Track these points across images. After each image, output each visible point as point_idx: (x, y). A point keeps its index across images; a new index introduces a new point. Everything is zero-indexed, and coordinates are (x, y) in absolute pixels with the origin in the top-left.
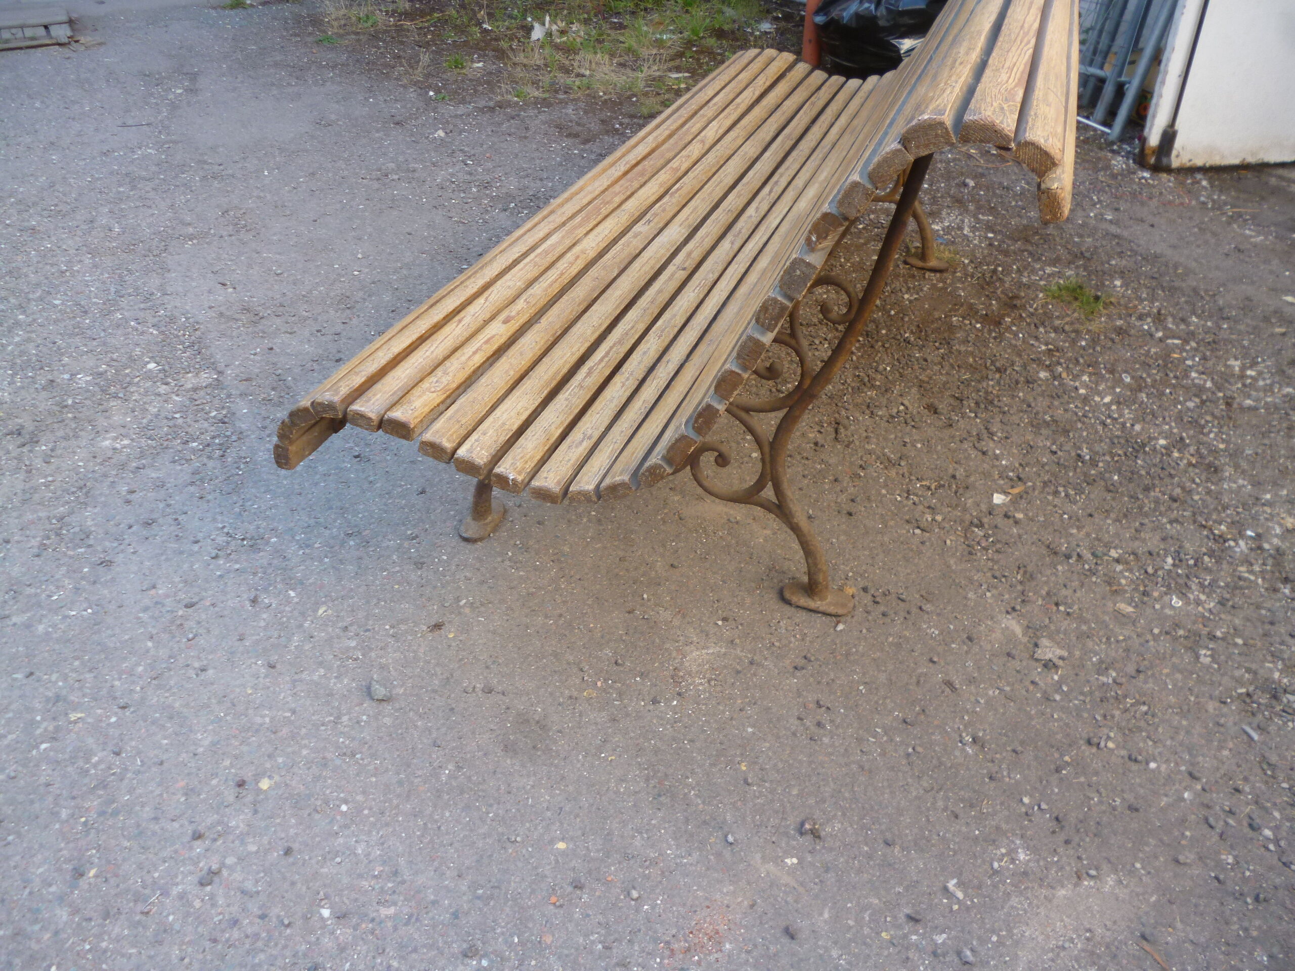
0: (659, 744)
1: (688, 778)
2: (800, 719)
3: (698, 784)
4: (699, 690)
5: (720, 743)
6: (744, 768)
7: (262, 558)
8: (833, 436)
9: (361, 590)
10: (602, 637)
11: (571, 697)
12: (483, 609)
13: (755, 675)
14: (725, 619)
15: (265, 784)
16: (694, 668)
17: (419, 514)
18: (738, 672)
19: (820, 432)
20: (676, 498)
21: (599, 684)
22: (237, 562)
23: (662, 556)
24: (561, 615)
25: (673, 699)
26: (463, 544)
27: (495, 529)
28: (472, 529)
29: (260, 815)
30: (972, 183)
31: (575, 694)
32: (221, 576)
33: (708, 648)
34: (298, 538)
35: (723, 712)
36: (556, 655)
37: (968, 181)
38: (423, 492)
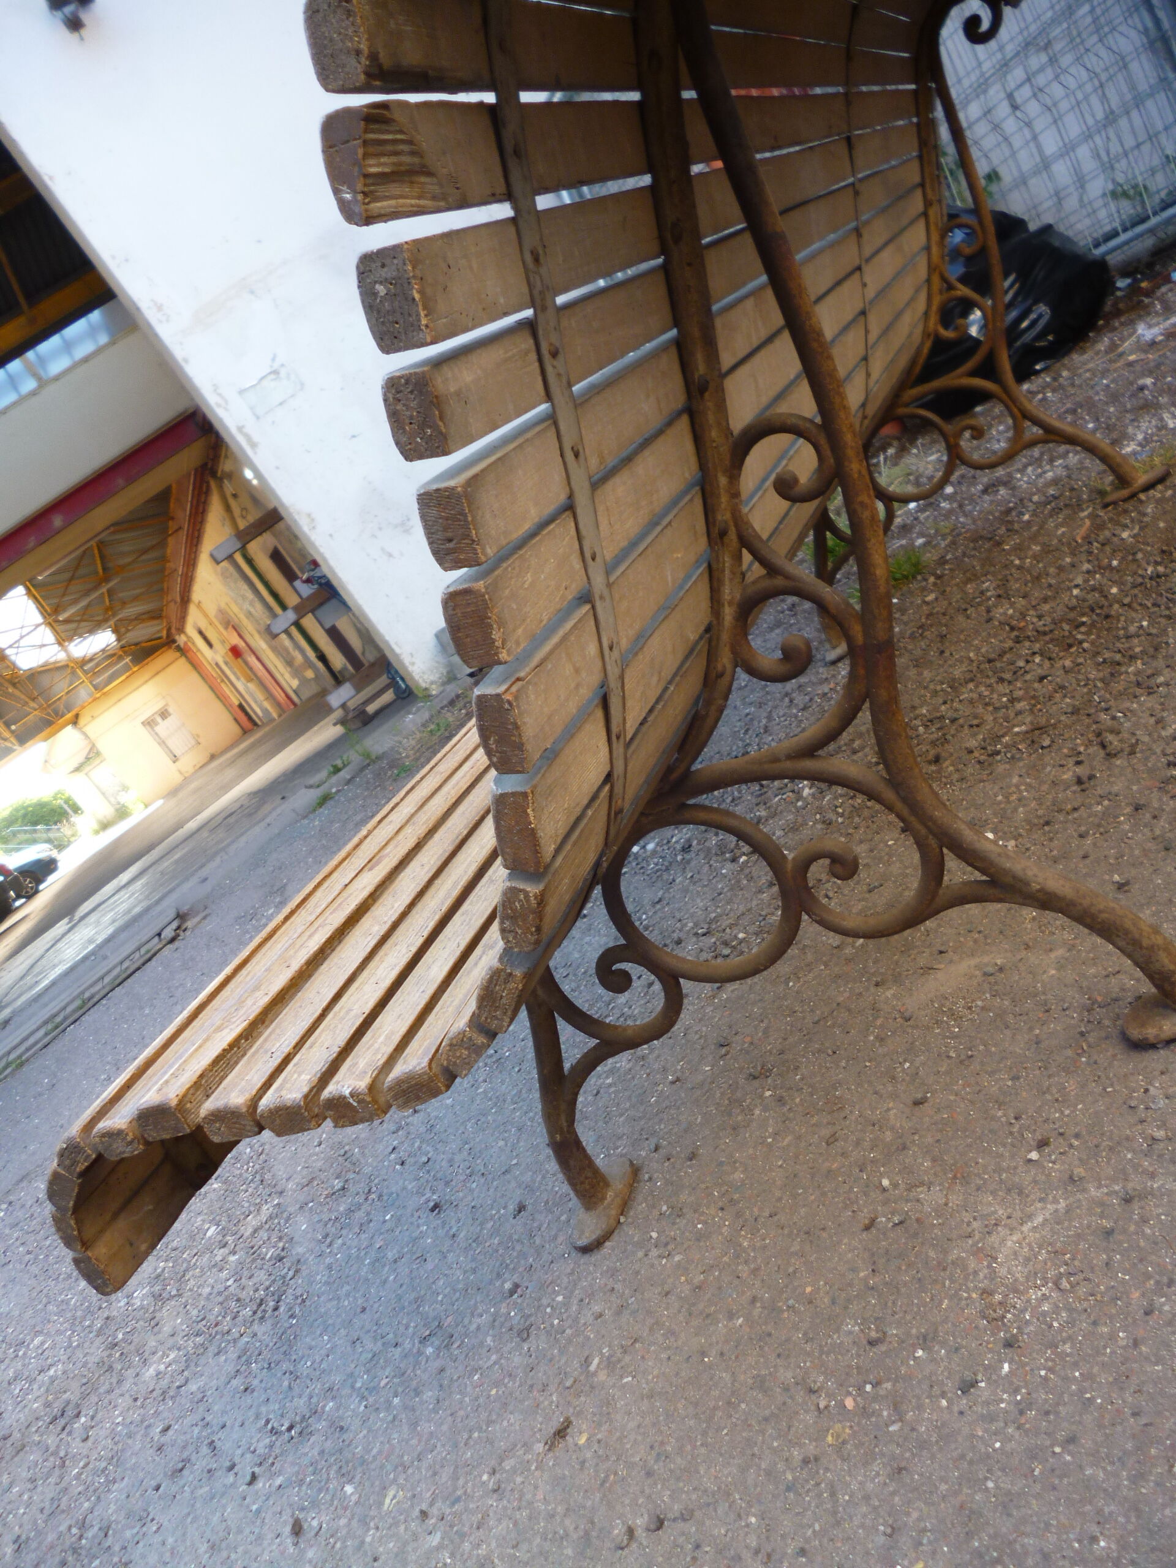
0: (1006, 1484)
4: (1044, 1314)
5: (1135, 1414)
7: (310, 1449)
8: (1102, 753)
9: (445, 1428)
10: (833, 1302)
11: (806, 1461)
12: (627, 1358)
13: (1144, 1221)
14: (1042, 1144)
16: (1020, 1273)
17: (518, 1247)
18: (1109, 1233)
19: (1078, 763)
20: (889, 994)
21: (849, 1403)
22: (280, 1473)
23: (894, 1096)
24: (754, 1300)
25: (1001, 1362)
26: (585, 1259)
27: (625, 1207)
28: (590, 1226)
30: (1149, 381)
31: (811, 1449)
32: (258, 1511)
33: (1030, 1217)
34: (358, 1385)
35: (1113, 1337)
36: (760, 1383)
37: (1141, 382)
38: (521, 1208)
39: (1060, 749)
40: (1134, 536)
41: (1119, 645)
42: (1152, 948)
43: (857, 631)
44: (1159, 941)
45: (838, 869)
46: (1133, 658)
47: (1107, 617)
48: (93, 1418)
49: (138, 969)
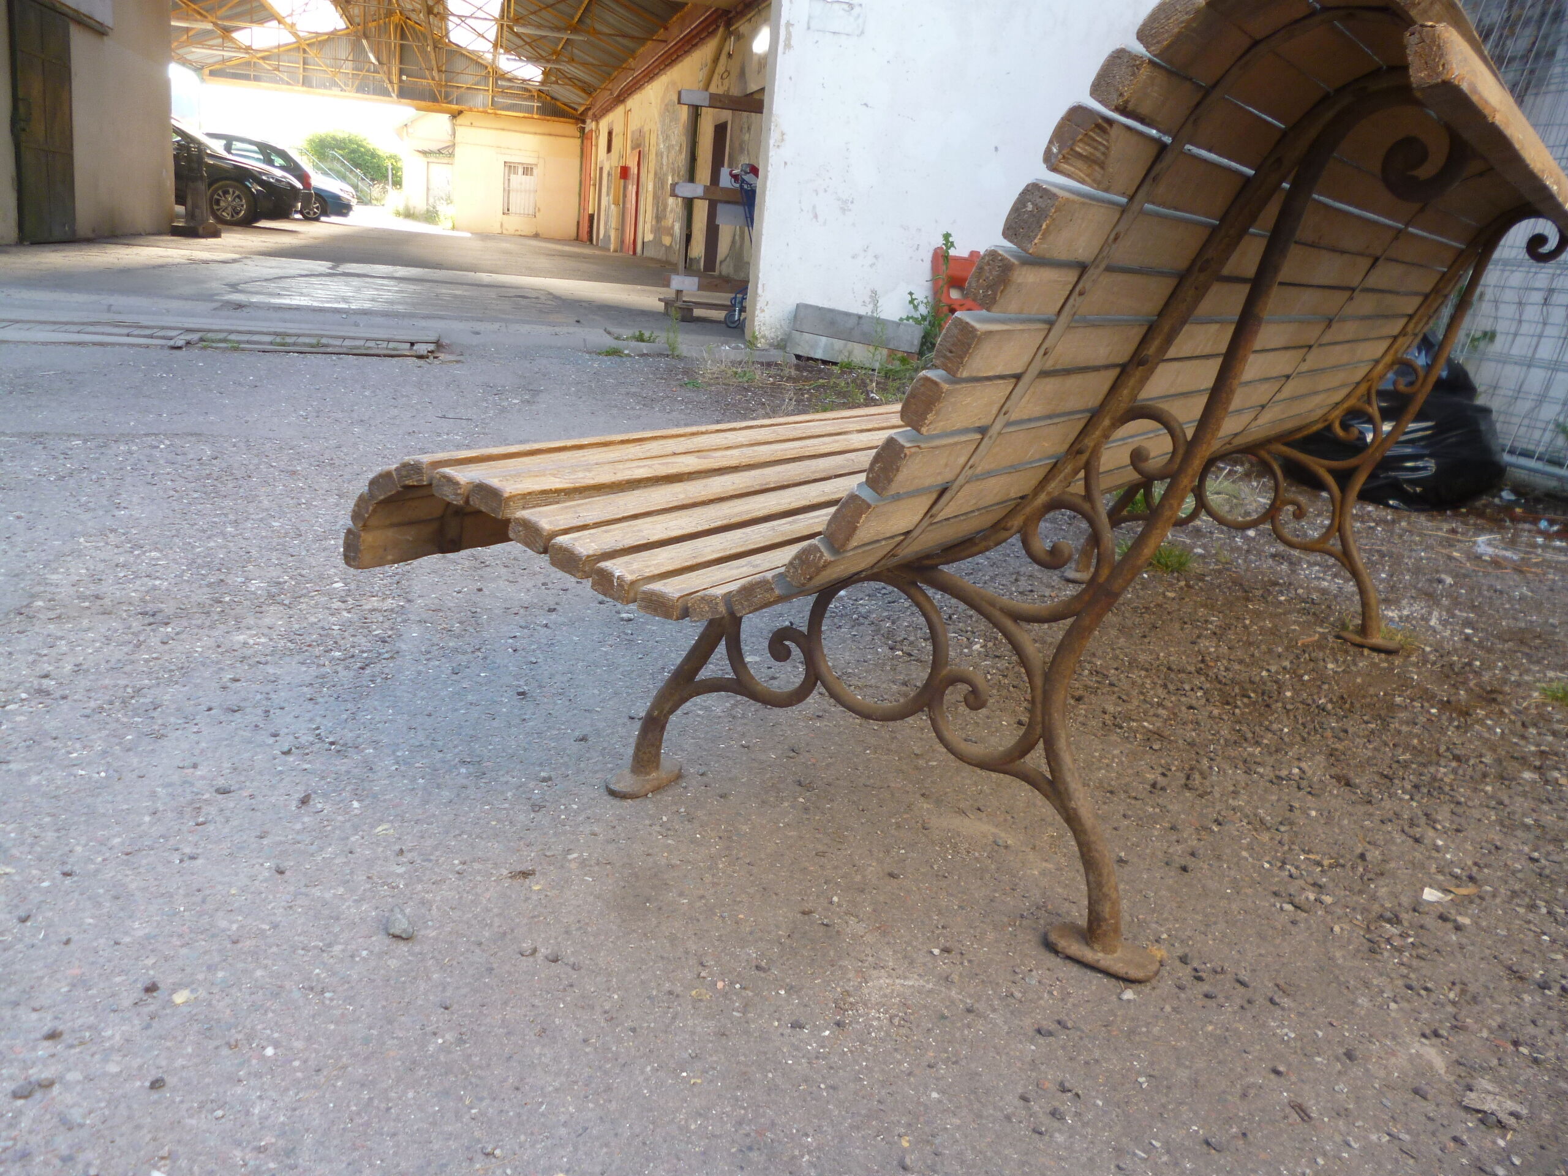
0: (779, 1081)
1: (807, 1135)
2: (1024, 1099)
3: (820, 1148)
4: (871, 1026)
5: (879, 1101)
6: (905, 1144)
7: (342, 765)
8: (1183, 781)
9: (445, 818)
10: (751, 933)
11: (670, 993)
12: (596, 868)
13: (969, 1026)
14: (946, 950)
15: (180, 998)
16: (875, 998)
17: (566, 759)
18: (943, 1017)
19: (1164, 775)
20: (925, 806)
21: (720, 985)
22: (309, 762)
23: (880, 861)
24: (702, 897)
25: (826, 1029)
26: (609, 798)
27: (657, 789)
28: (626, 782)
29: (149, 1032)
30: (1449, 580)
31: (678, 989)
32: (281, 772)
33: (905, 978)
34: (399, 754)
35: (900, 1063)
36: (673, 939)
37: (1443, 576)
38: (584, 739)
39: (1160, 757)
40: (1336, 672)
41: (1257, 728)
42: (1106, 895)
43: (1105, 572)
44: (1114, 896)
45: (971, 699)
46: (1258, 743)
47: (1268, 706)
48: (177, 634)
49: (378, 356)
